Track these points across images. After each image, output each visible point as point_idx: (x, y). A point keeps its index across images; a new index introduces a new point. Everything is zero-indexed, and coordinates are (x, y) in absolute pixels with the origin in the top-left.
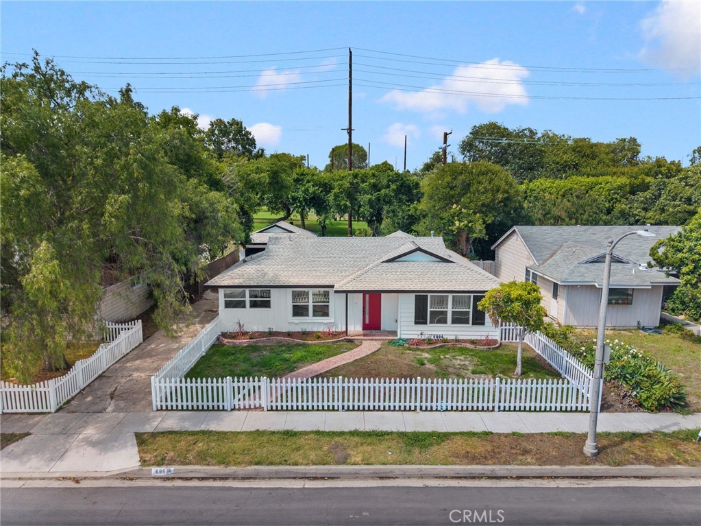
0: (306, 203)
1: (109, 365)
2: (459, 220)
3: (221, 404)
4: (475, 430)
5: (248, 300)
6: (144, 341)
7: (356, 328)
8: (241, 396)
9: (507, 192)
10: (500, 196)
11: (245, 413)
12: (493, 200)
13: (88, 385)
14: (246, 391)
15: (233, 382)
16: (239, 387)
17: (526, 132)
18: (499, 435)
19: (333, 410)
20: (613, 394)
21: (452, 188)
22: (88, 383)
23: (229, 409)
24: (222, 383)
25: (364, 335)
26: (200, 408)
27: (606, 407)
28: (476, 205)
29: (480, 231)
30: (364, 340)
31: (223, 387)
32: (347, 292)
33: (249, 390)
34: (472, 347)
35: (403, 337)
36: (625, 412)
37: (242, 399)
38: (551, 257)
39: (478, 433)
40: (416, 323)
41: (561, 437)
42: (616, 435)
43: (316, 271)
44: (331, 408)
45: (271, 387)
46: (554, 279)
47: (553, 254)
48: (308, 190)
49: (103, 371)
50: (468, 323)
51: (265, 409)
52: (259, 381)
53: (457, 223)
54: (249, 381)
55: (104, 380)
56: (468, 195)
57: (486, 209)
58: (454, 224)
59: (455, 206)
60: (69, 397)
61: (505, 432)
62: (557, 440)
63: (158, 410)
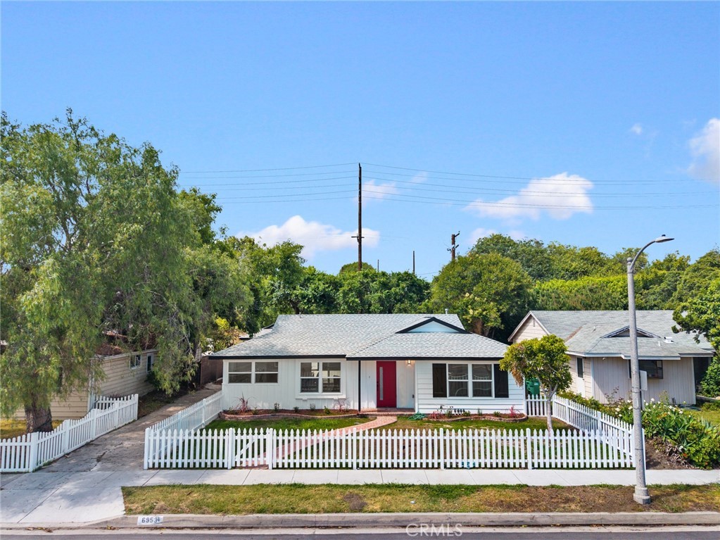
0: (315, 300)
1: (98, 436)
2: (473, 309)
3: (220, 461)
4: (509, 484)
5: (253, 373)
6: (139, 418)
7: (369, 405)
8: (244, 451)
9: (520, 282)
10: (512, 284)
11: (248, 470)
12: (506, 289)
13: (74, 451)
14: (250, 445)
15: (236, 434)
16: (242, 441)
17: (532, 243)
18: (536, 488)
19: (347, 468)
20: (657, 451)
21: (463, 278)
22: (73, 448)
23: (230, 467)
24: (224, 435)
25: (378, 411)
26: (197, 466)
27: (651, 464)
28: (489, 294)
29: (495, 319)
30: (379, 415)
31: (224, 440)
32: (360, 359)
33: (253, 444)
34: (497, 419)
35: (422, 412)
36: (674, 469)
37: (244, 456)
38: (571, 337)
39: (511, 486)
40: (435, 395)
41: (606, 489)
42: (668, 487)
43: (326, 343)
44: (344, 466)
45: (278, 441)
46: (577, 352)
47: (573, 334)
48: (318, 288)
49: (91, 439)
50: (490, 395)
51: (270, 467)
52: (265, 433)
53: (471, 311)
54: (253, 434)
55: (92, 447)
56: (480, 284)
57: (500, 297)
58: (468, 313)
59: (467, 295)
60: (52, 459)
61: (543, 485)
62: (602, 491)
63: (149, 469)
